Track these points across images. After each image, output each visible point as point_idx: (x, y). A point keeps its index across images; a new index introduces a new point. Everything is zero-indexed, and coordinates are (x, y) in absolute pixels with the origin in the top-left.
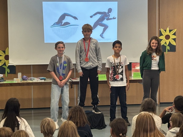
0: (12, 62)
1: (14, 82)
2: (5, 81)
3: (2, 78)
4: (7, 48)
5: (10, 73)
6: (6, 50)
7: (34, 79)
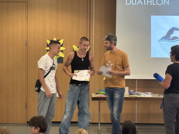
7: (141, 94)
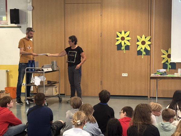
0: (173, 60)
1: (175, 76)
2: (167, 75)
3: (165, 73)
4: (170, 48)
5: (171, 69)
6: (169, 50)
